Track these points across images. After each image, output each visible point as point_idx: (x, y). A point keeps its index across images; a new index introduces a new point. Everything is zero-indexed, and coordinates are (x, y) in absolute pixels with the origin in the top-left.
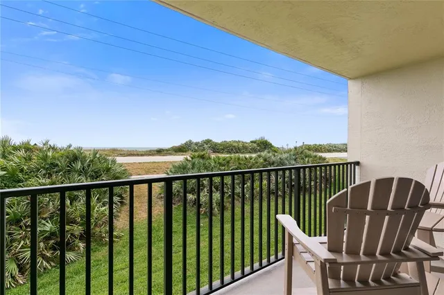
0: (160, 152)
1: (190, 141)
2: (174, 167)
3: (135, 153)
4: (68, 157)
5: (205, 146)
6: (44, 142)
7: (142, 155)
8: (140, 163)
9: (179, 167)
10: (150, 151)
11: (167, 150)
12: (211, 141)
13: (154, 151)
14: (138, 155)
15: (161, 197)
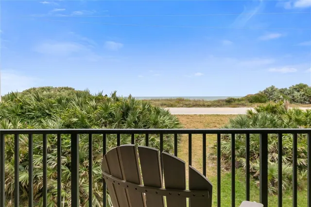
0: (230, 102)
1: (272, 88)
2: (232, 121)
3: (201, 103)
4: (122, 108)
5: (296, 93)
6: (113, 93)
7: (209, 106)
8: (200, 116)
9: (238, 122)
10: (219, 101)
11: (239, 100)
12: (305, 86)
13: (223, 101)
14: (204, 106)
15: (214, 159)
